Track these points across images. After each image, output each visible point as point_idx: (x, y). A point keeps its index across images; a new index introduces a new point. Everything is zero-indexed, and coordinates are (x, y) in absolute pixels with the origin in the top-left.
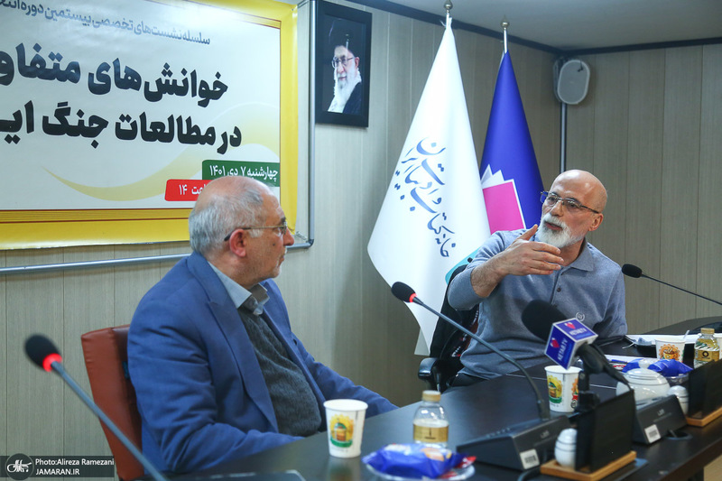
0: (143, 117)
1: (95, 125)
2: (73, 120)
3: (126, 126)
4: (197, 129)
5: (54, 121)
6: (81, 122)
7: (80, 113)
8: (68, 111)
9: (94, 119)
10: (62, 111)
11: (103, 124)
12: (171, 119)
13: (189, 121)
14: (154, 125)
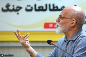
0: (35, 5)
1: (18, 9)
2: (11, 8)
3: (29, 8)
4: (57, 7)
5: (5, 8)
6: (14, 9)
7: (13, 6)
8: (9, 6)
9: (18, 7)
10: (8, 6)
11: (21, 8)
12: (46, 5)
13: (54, 5)
14: (39, 7)
